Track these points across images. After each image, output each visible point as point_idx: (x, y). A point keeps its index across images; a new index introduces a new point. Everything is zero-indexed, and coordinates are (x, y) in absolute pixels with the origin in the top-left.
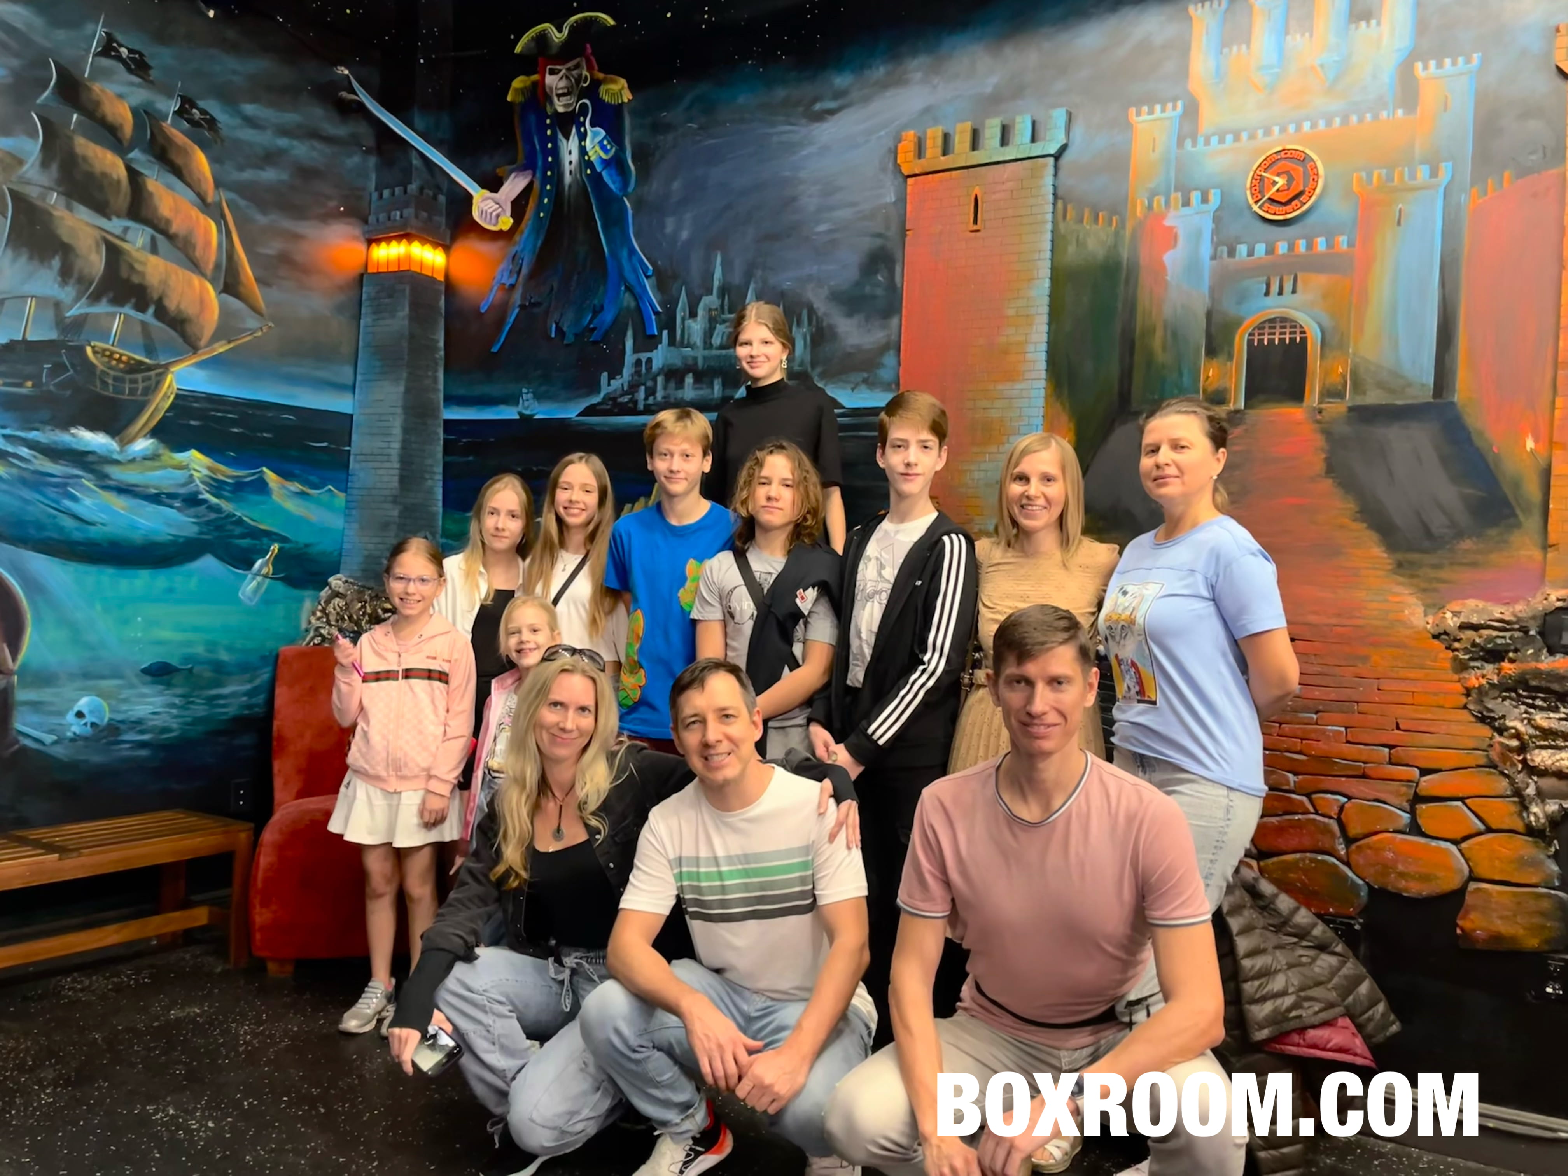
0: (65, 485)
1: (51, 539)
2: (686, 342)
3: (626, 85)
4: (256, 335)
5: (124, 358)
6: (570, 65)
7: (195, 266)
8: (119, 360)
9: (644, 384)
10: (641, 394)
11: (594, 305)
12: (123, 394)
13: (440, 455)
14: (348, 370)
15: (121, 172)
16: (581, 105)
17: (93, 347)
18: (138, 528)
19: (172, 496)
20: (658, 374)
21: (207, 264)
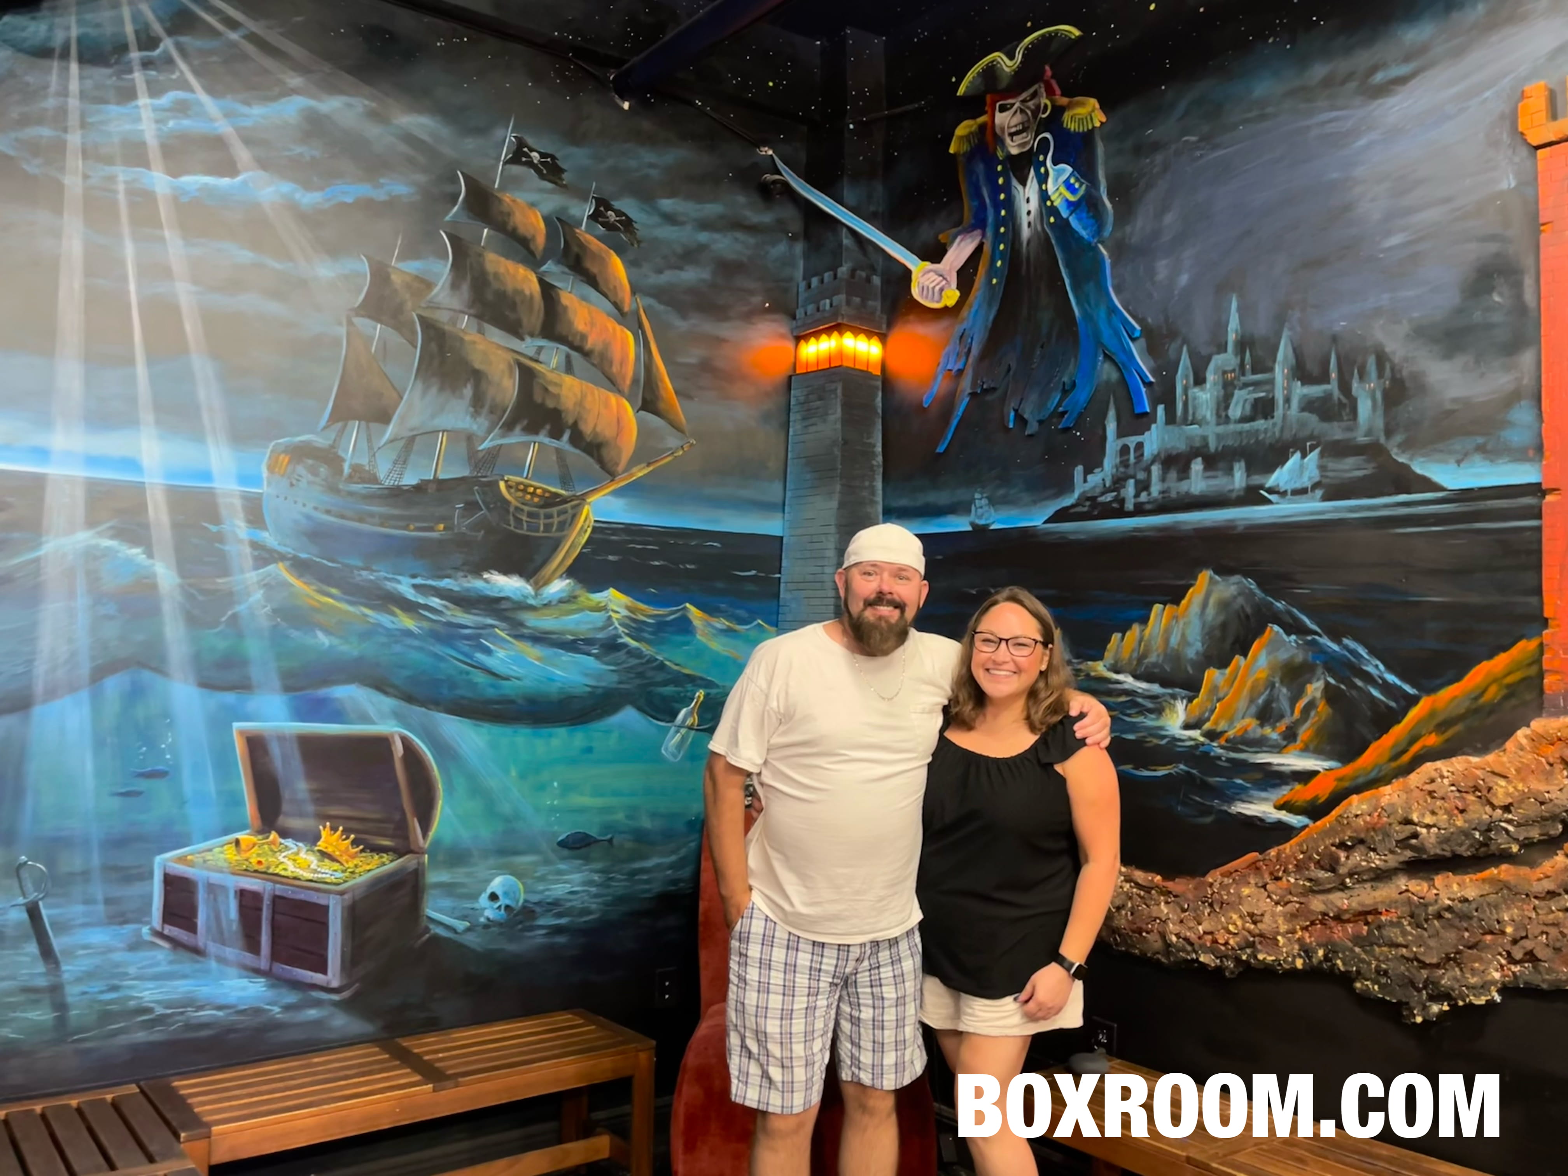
0: (480, 636)
1: (463, 698)
2: (1190, 418)
3: (1097, 106)
4: (676, 455)
5: (539, 491)
6: (1024, 95)
7: (613, 384)
8: (533, 494)
9: (1133, 477)
10: (1130, 489)
11: (1064, 383)
12: (537, 531)
15: (536, 288)
16: (1040, 140)
17: (506, 482)
18: (553, 680)
19: (589, 642)
20: (1153, 462)
21: (624, 381)
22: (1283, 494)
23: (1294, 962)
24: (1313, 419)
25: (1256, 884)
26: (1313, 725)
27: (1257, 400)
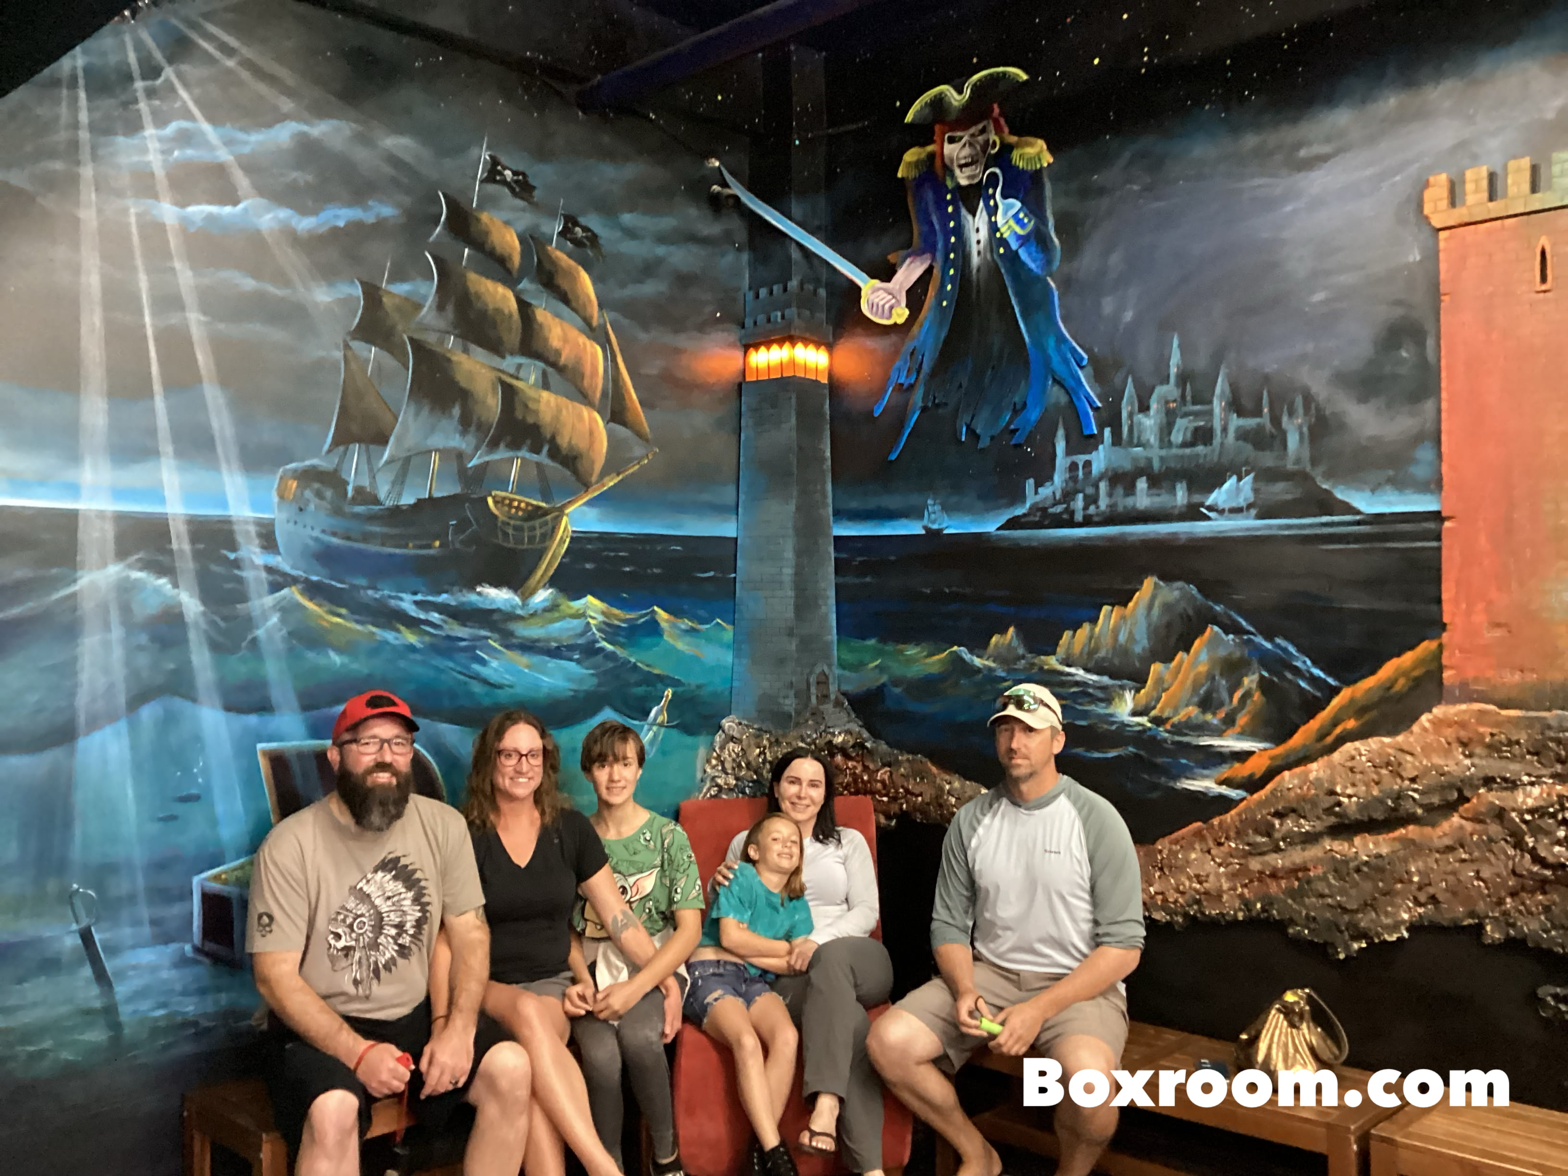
2: (1136, 440)
3: (1045, 147)
4: (642, 464)
5: (523, 505)
6: (974, 130)
7: (584, 397)
8: (518, 508)
9: (1082, 492)
10: (1080, 503)
11: (1015, 403)
12: (523, 543)
13: (832, 576)
14: (731, 490)
15: (513, 305)
16: (989, 174)
17: (494, 498)
20: (1101, 479)
21: (594, 392)
22: (1221, 512)
23: (1235, 914)
24: (1248, 449)
25: (1201, 850)
26: (1249, 712)
27: (1197, 430)
